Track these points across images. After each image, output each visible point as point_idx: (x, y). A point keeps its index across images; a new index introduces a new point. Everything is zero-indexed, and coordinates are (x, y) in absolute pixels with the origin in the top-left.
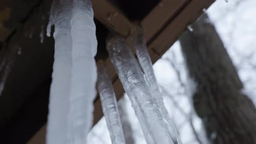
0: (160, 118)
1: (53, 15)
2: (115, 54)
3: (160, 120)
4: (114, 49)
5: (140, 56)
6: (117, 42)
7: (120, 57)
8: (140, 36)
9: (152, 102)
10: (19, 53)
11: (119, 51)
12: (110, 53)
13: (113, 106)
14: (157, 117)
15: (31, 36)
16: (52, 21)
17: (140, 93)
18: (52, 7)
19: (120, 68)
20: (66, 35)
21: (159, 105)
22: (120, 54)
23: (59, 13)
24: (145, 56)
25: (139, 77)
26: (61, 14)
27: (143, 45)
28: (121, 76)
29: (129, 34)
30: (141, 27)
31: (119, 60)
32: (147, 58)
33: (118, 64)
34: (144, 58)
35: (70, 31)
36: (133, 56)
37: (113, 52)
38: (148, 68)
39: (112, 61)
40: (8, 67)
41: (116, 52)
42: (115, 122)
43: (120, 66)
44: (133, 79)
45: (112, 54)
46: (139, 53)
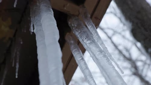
0: (108, 60)
1: (32, 17)
2: (74, 28)
3: (108, 61)
4: (73, 25)
5: (88, 25)
6: (74, 20)
7: (77, 29)
8: (85, 14)
9: (101, 51)
10: (22, 43)
11: (76, 26)
12: (71, 28)
13: (81, 58)
14: (106, 60)
15: (25, 31)
16: (32, 22)
17: (93, 48)
18: (31, 13)
19: (78, 36)
20: (40, 30)
21: (105, 52)
22: (76, 28)
23: (35, 17)
24: (91, 25)
25: (90, 38)
26: (36, 17)
27: (88, 18)
28: (81, 40)
29: (79, 13)
30: (85, 7)
31: (77, 31)
32: (93, 25)
33: (77, 33)
34: (91, 26)
35: (42, 27)
36: (84, 26)
37: (73, 27)
38: (94, 31)
39: (74, 33)
40: (18, 53)
41: (74, 26)
42: (85, 68)
43: (78, 34)
44: (88, 40)
45: (72, 29)
46: (87, 24)
